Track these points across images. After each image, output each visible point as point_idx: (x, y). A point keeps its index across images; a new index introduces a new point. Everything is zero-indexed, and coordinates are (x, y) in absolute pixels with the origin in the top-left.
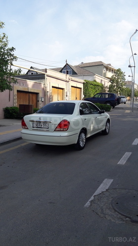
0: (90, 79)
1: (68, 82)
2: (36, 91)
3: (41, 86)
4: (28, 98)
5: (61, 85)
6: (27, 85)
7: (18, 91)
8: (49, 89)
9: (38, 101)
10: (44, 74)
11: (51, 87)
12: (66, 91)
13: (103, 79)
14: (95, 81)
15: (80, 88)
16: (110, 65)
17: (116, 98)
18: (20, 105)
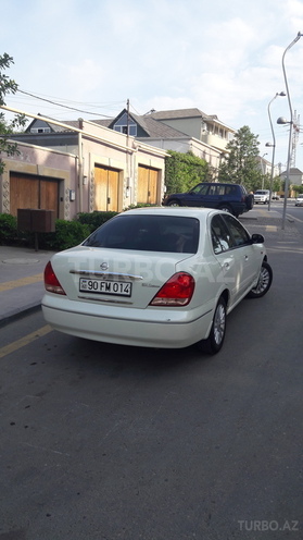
0: (179, 148)
1: (131, 154)
2: (55, 175)
3: (68, 160)
4: (37, 191)
5: (117, 160)
6: (34, 158)
7: (13, 174)
8: (88, 170)
9: (60, 199)
10: (77, 133)
11: (93, 165)
12: (126, 175)
13: (207, 150)
14: (190, 153)
15: (158, 170)
16: (215, 117)
17: (244, 197)
18: (19, 210)
